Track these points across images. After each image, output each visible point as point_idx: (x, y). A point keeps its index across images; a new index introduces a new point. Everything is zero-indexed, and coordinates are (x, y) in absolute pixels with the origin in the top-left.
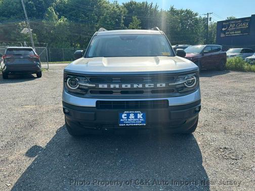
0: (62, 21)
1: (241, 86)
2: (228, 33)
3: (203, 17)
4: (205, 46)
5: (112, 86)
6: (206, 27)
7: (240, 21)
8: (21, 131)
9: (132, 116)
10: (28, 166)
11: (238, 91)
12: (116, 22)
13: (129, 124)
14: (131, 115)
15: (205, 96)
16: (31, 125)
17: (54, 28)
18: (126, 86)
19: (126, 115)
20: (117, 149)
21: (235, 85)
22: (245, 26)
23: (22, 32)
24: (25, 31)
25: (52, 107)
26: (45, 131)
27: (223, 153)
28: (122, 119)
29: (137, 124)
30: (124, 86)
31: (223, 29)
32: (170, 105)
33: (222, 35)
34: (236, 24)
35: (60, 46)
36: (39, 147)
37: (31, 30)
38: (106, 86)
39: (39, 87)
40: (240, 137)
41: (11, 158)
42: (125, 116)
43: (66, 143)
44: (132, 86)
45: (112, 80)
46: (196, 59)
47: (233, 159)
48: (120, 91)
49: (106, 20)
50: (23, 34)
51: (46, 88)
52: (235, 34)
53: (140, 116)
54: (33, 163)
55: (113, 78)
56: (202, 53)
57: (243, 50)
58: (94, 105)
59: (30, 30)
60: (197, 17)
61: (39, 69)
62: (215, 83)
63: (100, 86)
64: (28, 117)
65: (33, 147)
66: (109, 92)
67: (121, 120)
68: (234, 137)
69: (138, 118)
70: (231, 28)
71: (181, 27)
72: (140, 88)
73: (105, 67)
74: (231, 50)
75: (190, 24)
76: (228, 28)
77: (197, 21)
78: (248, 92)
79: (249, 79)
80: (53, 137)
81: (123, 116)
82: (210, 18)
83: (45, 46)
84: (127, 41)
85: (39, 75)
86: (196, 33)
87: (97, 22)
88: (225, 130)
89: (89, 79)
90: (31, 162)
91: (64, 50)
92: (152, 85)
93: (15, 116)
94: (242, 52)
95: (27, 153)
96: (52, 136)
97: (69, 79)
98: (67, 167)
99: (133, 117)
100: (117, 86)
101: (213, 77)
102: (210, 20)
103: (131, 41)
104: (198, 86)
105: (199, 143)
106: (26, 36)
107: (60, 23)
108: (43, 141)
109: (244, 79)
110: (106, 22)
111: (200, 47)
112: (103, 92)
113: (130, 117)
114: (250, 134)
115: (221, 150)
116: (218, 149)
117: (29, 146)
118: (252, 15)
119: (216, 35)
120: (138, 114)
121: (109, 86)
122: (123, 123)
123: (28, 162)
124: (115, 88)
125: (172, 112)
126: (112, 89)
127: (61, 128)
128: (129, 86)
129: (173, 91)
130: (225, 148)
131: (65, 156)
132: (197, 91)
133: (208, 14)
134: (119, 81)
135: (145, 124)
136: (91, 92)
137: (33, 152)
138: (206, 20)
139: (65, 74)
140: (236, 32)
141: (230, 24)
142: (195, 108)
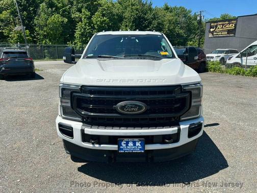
2: (216, 33)
22: (231, 27)
23: (15, 29)
31: (212, 30)
33: (210, 36)
34: (223, 25)
37: (25, 27)
52: (222, 34)
76: (216, 29)
133: (201, 12)
141: (217, 25)
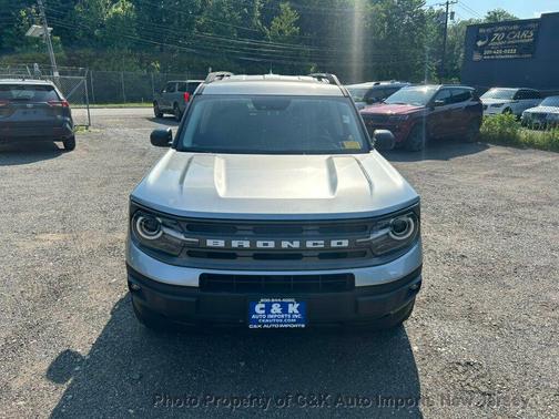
0: (120, 9)
1: (510, 187)
2: (489, 52)
3: (436, 9)
4: (438, 87)
5: (235, 244)
6: (443, 30)
7: (516, 27)
8: (34, 309)
9: (276, 309)
10: (53, 406)
11: (503, 203)
12: (243, 14)
13: (269, 324)
14: (274, 306)
15: (433, 214)
16: (56, 291)
17: (102, 26)
18: (264, 244)
19: (263, 306)
20: (243, 364)
21: (498, 185)
22: (527, 37)
23: (29, 34)
24: (36, 30)
25: (99, 240)
26: (87, 310)
27: (464, 377)
28: (256, 313)
29: (286, 326)
30: (260, 244)
31: (480, 43)
32: (357, 285)
33: (477, 57)
34: (506, 32)
35: (117, 66)
36: (76, 355)
37: (50, 29)
38: (221, 243)
39: (70, 178)
40: (501, 334)
41: (16, 385)
42: (262, 309)
43: (134, 342)
44: (278, 244)
45: (236, 230)
46: (416, 119)
47: (484, 394)
48: (251, 253)
49: (221, 11)
50: (31, 37)
51: (85, 183)
52: (503, 54)
53: (293, 308)
54: (64, 398)
55: (239, 227)
56: (431, 104)
57: (517, 93)
58: (196, 283)
59: (46, 30)
60: (423, 8)
61: (69, 132)
62: (456, 177)
63: (210, 243)
64: (49, 268)
65: (61, 355)
66: (228, 254)
67: (253, 316)
68: (488, 334)
69: (290, 311)
70: (496, 40)
71: (388, 30)
72: (295, 249)
73: (220, 198)
74: (494, 91)
75: (408, 24)
76: (489, 41)
77: (422, 18)
78: (523, 205)
79: (528, 169)
80: (105, 328)
81: (258, 308)
82: (453, 13)
83: (82, 74)
84: (269, 113)
85: (70, 146)
86: (421, 47)
87: (200, 13)
88: (471, 314)
89: (184, 225)
90: (58, 396)
91: (125, 76)
92: (321, 244)
93: (20, 264)
94: (518, 96)
95: (50, 370)
96: (103, 322)
97: (141, 218)
98: (137, 412)
99: (279, 311)
100: (246, 244)
101: (452, 160)
102: (452, 18)
103: (278, 113)
104: (417, 236)
105: (415, 348)
106: (37, 40)
107: (116, 14)
108: (83, 338)
109: (516, 169)
110: (221, 14)
111: (426, 90)
112: (215, 254)
113: (272, 311)
114: (520, 326)
115: (460, 368)
116: (453, 366)
117: (54, 353)
118: (544, 15)
119: (462, 50)
120: (290, 305)
121: (228, 243)
122: (256, 322)
123: (53, 396)
124: (240, 248)
125: (361, 299)
126: (236, 249)
127: (121, 300)
128: (271, 244)
129: (363, 254)
130: (469, 363)
131: (132, 381)
132: (414, 248)
133: (447, 3)
134: (251, 233)
135: (303, 326)
136: (190, 254)
137: (62, 367)
138: (442, 16)
139: (132, 207)
140: (505, 51)
141: (493, 33)
142: (409, 286)
